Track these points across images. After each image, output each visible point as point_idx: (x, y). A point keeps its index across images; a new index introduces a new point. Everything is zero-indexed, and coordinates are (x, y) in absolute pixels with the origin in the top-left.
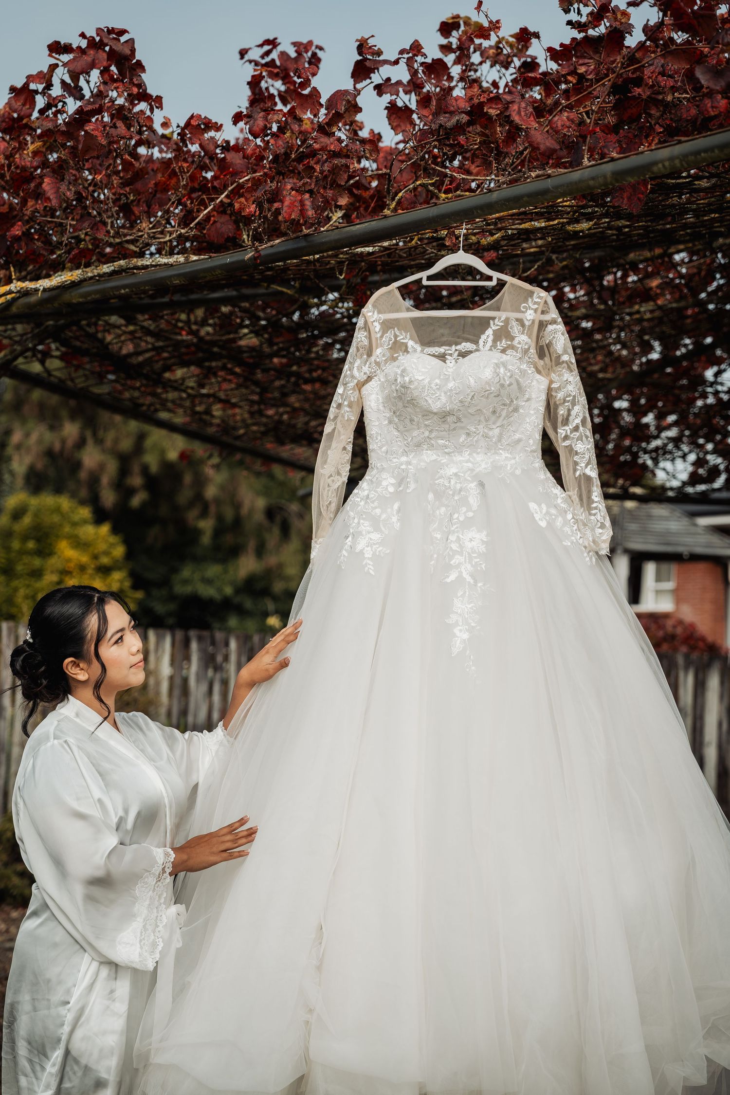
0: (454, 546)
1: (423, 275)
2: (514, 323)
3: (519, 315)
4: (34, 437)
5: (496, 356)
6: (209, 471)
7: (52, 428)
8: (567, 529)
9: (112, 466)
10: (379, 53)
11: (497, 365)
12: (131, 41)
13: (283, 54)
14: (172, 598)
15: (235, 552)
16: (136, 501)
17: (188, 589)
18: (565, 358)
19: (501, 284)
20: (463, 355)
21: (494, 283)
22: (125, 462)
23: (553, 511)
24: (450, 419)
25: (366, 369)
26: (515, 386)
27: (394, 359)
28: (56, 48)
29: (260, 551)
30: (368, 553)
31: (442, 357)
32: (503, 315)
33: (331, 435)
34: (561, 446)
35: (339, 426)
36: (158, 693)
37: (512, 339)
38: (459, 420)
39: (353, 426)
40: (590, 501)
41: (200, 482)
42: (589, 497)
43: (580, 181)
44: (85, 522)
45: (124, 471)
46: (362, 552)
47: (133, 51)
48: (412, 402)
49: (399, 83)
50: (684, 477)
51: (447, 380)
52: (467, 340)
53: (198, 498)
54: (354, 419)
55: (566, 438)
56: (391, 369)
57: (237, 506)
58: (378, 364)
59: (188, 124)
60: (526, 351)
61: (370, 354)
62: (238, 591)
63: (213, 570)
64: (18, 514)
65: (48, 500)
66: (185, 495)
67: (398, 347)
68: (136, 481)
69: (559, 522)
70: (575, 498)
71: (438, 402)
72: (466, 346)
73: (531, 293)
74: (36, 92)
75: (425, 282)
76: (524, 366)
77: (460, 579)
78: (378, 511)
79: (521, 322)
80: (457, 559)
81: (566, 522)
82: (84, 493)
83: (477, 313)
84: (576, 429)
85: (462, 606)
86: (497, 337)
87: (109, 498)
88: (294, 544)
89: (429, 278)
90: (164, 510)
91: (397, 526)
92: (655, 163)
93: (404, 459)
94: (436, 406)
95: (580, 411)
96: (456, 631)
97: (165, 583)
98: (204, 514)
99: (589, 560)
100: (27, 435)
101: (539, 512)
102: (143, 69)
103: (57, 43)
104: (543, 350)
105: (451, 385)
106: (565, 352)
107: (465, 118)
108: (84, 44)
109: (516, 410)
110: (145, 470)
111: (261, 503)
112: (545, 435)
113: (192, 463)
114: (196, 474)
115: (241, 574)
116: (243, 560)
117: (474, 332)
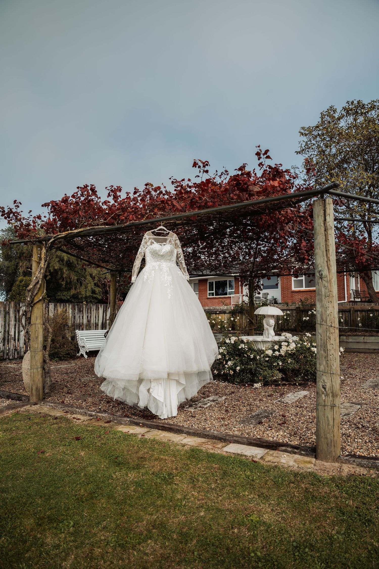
1: (156, 230)
4: (25, 264)
5: (169, 245)
6: (64, 271)
10: (138, 190)
11: (170, 247)
12: (95, 187)
13: (115, 188)
15: (70, 289)
17: (60, 297)
20: (164, 245)
21: (168, 232)
24: (163, 256)
28: (78, 188)
29: (76, 289)
30: (149, 280)
31: (161, 245)
32: (170, 238)
34: (180, 262)
35: (140, 256)
41: (62, 273)
42: (185, 270)
47: (95, 189)
53: (62, 277)
54: (143, 255)
56: (151, 247)
57: (70, 279)
61: (146, 244)
62: (70, 298)
63: (65, 293)
66: (59, 276)
67: (152, 243)
70: (183, 271)
72: (164, 243)
73: (174, 234)
76: (174, 247)
77: (168, 285)
79: (172, 239)
80: (167, 282)
83: (166, 237)
84: (182, 259)
85: (169, 290)
86: (169, 242)
88: (83, 287)
90: (54, 280)
91: (153, 275)
94: (161, 254)
95: (182, 256)
97: (54, 296)
98: (63, 280)
100: (23, 264)
102: (97, 192)
104: (176, 244)
105: (163, 250)
106: (180, 245)
108: (84, 187)
110: (50, 271)
111: (76, 278)
113: (61, 269)
114: (61, 272)
115: (72, 294)
116: (72, 291)
117: (165, 240)
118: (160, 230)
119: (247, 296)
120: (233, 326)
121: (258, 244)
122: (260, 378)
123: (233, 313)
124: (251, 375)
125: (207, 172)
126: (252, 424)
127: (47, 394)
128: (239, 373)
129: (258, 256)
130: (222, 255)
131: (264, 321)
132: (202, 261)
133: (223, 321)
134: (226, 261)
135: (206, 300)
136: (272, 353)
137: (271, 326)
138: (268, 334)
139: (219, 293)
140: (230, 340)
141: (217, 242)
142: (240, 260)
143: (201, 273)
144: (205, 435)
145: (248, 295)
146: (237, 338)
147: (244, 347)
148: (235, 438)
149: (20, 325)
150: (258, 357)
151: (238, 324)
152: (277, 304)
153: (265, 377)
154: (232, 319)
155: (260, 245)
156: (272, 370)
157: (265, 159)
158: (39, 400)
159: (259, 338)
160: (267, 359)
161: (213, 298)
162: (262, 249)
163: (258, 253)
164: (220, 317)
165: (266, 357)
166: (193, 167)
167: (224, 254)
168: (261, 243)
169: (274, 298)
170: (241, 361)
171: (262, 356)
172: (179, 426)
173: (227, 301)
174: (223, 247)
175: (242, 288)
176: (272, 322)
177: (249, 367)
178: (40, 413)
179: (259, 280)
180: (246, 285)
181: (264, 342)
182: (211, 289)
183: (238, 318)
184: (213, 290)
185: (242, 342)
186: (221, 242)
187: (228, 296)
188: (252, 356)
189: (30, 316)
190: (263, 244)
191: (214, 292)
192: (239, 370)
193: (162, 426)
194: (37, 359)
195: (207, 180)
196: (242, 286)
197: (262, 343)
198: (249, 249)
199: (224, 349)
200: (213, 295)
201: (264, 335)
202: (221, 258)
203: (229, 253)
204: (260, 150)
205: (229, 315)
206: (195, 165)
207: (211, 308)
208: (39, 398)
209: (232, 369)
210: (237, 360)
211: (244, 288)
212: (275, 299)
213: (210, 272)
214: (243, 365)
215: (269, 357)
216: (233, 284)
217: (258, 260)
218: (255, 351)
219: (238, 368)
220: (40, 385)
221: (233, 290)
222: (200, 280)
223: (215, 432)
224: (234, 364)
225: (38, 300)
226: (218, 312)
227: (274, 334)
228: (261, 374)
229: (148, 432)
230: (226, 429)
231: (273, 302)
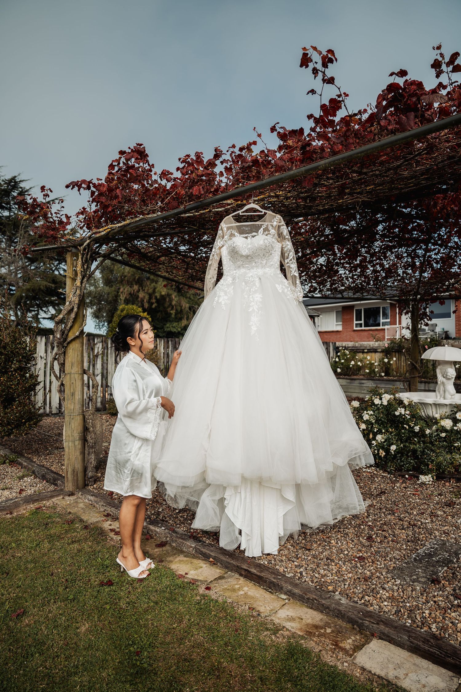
0: (251, 300)
1: (240, 212)
2: (270, 226)
3: (271, 223)
4: (126, 290)
5: (264, 236)
6: (173, 297)
7: (131, 287)
8: (289, 293)
9: (147, 297)
10: (222, 151)
11: (264, 240)
12: (144, 147)
13: (192, 159)
14: (165, 332)
15: (181, 319)
16: (154, 306)
17: (169, 329)
18: (287, 237)
19: (265, 214)
20: (253, 237)
21: (263, 213)
22: (150, 296)
23: (284, 287)
24: (249, 258)
25: (222, 243)
26: (270, 246)
27: (231, 239)
28: (122, 153)
29: (188, 319)
30: (223, 303)
31: (246, 238)
32: (266, 224)
33: (211, 265)
34: (286, 266)
35: (213, 262)
36: (160, 356)
37: (269, 231)
38: (252, 258)
39: (218, 262)
40: (296, 284)
41: (171, 300)
42: (296, 282)
43: (294, 174)
44: (140, 312)
45: (150, 298)
46: (221, 302)
47: (145, 151)
48: (237, 253)
49: (228, 160)
50: (307, 290)
51: (248, 245)
52: (254, 232)
53: (171, 304)
54: (218, 259)
55: (288, 263)
56: (230, 242)
57: (181, 307)
58: (225, 241)
59: (162, 173)
60: (274, 235)
61: (223, 238)
62: (182, 330)
63: (175, 324)
64: (122, 311)
65: (130, 306)
66: (167, 304)
67: (232, 235)
68: (154, 301)
69: (286, 290)
70: (291, 283)
71: (245, 252)
72: (254, 234)
73: (275, 216)
74: (115, 166)
75: (240, 214)
76: (273, 240)
77: (253, 310)
78: (226, 289)
79: (272, 226)
80: (252, 304)
81: (288, 291)
82: (140, 304)
83: (258, 223)
84: (291, 260)
85: (254, 319)
86: (265, 230)
87: (146, 305)
89: (242, 213)
90: (161, 308)
91: (233, 294)
92: (320, 166)
93: (235, 272)
94: (244, 254)
95: (292, 254)
96: (252, 327)
97: (163, 328)
98: (172, 309)
99: (295, 303)
100: (124, 289)
101: (279, 288)
102: (148, 156)
103: (121, 151)
104: (280, 235)
105: (249, 246)
106: (287, 235)
107: (251, 164)
108: (130, 151)
109: (271, 254)
110: (156, 297)
111: (188, 305)
112: (281, 262)
113: (169, 295)
114: (170, 298)
115: (183, 325)
116: (183, 321)
117: (256, 229)
118: (247, 211)
119: (408, 328)
120: (387, 369)
121: (427, 250)
122: (430, 467)
123: (387, 352)
124: (414, 460)
125: (331, 81)
126: (417, 580)
127: (91, 478)
128: (395, 456)
129: (426, 268)
130: (372, 269)
131: (438, 371)
132: (341, 277)
133: (373, 364)
134: (377, 277)
135: (353, 333)
136: (452, 424)
137: (449, 379)
138: (445, 392)
139: (370, 324)
140: (381, 399)
141: (363, 247)
142: (399, 275)
143: (340, 296)
144: (323, 605)
145: (410, 328)
146: (392, 396)
147: (403, 413)
148: (382, 627)
149: (52, 374)
150: (428, 431)
151: (394, 367)
152: (450, 338)
153: (439, 465)
154: (386, 360)
155: (430, 250)
156: (451, 453)
157: (450, 74)
158: (77, 488)
159: (429, 398)
160: (443, 435)
161: (362, 330)
162: (433, 256)
163: (427, 263)
164: (369, 358)
165: (442, 432)
166: (301, 66)
167: (373, 266)
168: (433, 247)
169: (445, 330)
170: (398, 434)
171: (434, 428)
172: (276, 573)
173: (380, 335)
174: (372, 255)
175: (400, 318)
176: (452, 372)
177: (412, 447)
178: (70, 513)
179: (427, 305)
180: (406, 313)
181: (437, 405)
182: (359, 318)
183: (395, 359)
184: (361, 320)
185: (400, 403)
186: (370, 247)
187: (381, 327)
188: (417, 429)
189: (64, 361)
190: (434, 249)
191: (362, 322)
192: (394, 451)
193: (246, 570)
194: (73, 427)
195: (332, 101)
196: (401, 314)
197: (434, 407)
198: (413, 258)
199: (371, 415)
200: (361, 326)
201: (437, 391)
202: (369, 272)
203: (382, 265)
204: (442, 55)
205: (381, 354)
206: (305, 61)
207: (357, 344)
208: (77, 485)
209: (383, 448)
210: (391, 433)
211: (404, 317)
212: (446, 332)
213: (354, 294)
214: (402, 442)
215: (446, 431)
216: (389, 312)
217: (426, 275)
218: (421, 418)
219: (393, 448)
220: (79, 466)
221: (389, 320)
222: (344, 308)
223: (344, 601)
224: (386, 440)
225: (73, 337)
226: (366, 351)
227: (455, 391)
228: (433, 461)
229: (221, 578)
230: (365, 593)
231: (444, 336)
